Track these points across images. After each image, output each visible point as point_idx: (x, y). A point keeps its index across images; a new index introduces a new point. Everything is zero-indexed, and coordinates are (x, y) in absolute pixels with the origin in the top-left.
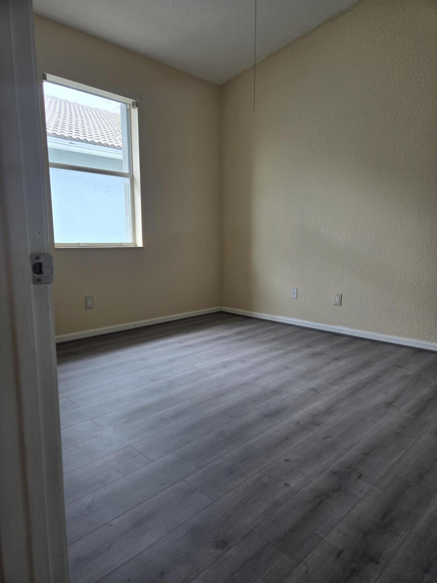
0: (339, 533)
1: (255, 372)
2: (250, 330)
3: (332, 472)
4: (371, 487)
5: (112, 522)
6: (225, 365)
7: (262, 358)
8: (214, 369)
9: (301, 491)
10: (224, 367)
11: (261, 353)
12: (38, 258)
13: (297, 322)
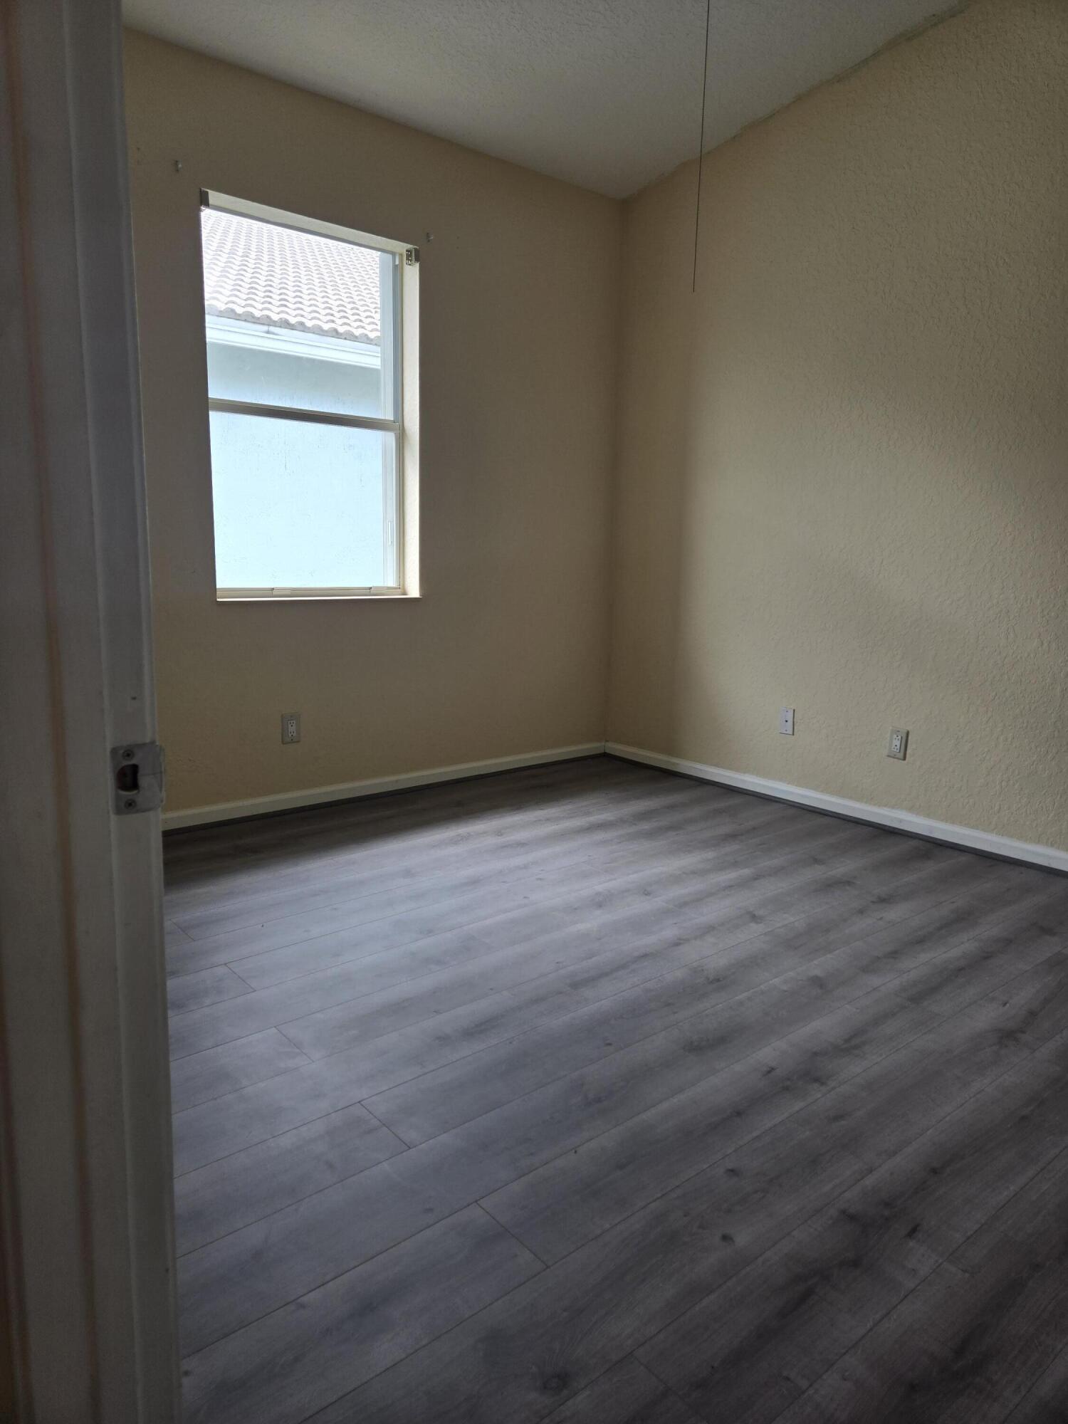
0: (845, 1380)
1: (676, 923)
2: (672, 807)
3: (843, 1212)
4: (940, 1261)
5: (305, 1299)
6: (601, 902)
7: (695, 886)
8: (576, 909)
9: (761, 1259)
10: (600, 906)
11: (694, 873)
12: (129, 754)
13: (792, 793)
